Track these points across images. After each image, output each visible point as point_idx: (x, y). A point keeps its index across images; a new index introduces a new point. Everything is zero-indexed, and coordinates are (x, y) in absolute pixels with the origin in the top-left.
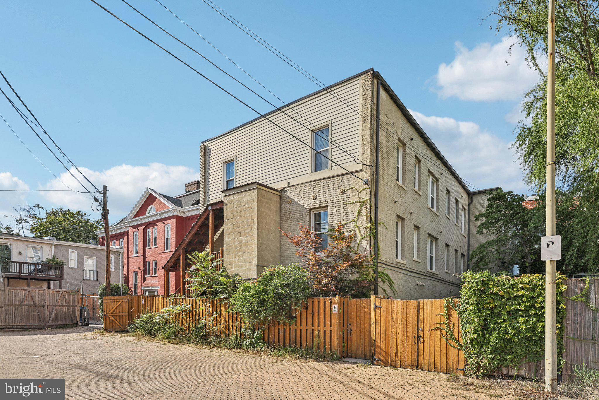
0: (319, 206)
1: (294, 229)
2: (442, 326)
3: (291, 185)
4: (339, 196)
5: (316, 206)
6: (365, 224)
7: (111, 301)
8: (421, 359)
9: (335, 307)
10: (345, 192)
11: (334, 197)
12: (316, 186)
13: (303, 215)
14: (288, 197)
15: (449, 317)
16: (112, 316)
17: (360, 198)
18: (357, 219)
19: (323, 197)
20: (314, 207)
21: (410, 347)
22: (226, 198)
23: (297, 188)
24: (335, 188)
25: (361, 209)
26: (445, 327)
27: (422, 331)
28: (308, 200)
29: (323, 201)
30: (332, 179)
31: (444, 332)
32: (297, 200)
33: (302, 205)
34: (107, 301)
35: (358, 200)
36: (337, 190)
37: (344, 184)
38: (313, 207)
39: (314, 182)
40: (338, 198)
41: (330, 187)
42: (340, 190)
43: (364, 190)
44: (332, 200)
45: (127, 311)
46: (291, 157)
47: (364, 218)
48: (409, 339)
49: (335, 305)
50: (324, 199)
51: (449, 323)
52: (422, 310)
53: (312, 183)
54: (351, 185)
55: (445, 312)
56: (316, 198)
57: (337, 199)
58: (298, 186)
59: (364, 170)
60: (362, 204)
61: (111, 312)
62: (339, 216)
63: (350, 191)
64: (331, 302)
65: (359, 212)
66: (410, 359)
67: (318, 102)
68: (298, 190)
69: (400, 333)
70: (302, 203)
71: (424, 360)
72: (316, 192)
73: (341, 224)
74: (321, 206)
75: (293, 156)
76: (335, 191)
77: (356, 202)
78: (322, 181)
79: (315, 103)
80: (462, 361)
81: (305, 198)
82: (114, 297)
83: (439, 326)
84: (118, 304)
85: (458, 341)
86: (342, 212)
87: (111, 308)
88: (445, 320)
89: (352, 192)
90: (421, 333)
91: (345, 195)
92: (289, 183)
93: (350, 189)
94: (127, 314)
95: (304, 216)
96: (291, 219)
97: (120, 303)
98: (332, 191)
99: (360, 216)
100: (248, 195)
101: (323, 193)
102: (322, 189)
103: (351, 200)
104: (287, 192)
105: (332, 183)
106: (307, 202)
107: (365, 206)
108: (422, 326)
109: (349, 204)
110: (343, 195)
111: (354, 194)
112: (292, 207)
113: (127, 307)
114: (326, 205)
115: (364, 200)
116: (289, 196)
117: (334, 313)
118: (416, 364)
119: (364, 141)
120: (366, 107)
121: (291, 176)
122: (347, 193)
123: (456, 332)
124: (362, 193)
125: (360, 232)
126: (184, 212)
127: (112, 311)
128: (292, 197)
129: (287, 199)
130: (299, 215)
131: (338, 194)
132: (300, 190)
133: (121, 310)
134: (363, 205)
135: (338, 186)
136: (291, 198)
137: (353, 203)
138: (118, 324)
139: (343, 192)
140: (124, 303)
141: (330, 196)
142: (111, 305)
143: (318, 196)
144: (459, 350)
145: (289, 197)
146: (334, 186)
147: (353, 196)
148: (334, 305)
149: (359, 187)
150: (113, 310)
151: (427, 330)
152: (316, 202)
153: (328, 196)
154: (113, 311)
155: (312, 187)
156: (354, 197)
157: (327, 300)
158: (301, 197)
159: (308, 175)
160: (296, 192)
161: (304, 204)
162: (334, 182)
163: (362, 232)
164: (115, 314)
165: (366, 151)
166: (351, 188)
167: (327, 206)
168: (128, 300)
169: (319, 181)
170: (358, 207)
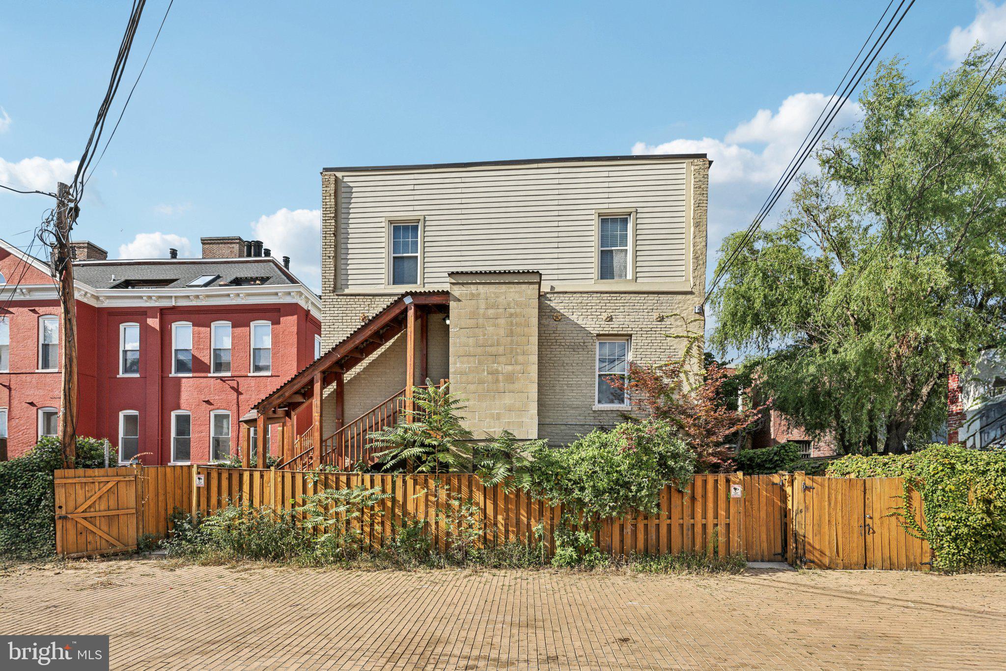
0: (616, 332)
1: (566, 362)
2: (899, 511)
3: (556, 290)
4: (653, 323)
5: (611, 332)
6: (696, 368)
7: (84, 480)
8: (870, 555)
9: (735, 489)
10: (663, 318)
11: (645, 323)
12: (612, 301)
13: (584, 343)
14: (553, 310)
15: (909, 498)
16: (85, 518)
17: (688, 332)
18: (684, 361)
19: (624, 320)
20: (607, 332)
21: (856, 540)
22: (456, 288)
23: (572, 298)
24: (646, 311)
25: (690, 348)
26: (904, 512)
27: (871, 518)
28: (595, 320)
29: (624, 326)
30: (640, 295)
31: (902, 519)
32: (574, 318)
33: (583, 326)
34: (70, 481)
35: (685, 334)
36: (650, 314)
37: (662, 308)
38: (604, 332)
39: (608, 295)
40: (651, 326)
41: (637, 307)
42: (655, 315)
43: (695, 320)
44: (640, 326)
45: (132, 503)
46: (556, 245)
47: (695, 360)
48: (853, 529)
49: (736, 486)
50: (626, 323)
51: (910, 506)
52: (870, 491)
53: (602, 295)
54: (674, 311)
55: (904, 494)
56: (610, 319)
57: (649, 326)
58: (575, 295)
59: (697, 293)
60: (692, 341)
61: (81, 509)
62: (653, 353)
63: (672, 319)
64: (728, 481)
65: (688, 352)
66: (856, 556)
67: (611, 174)
68: (575, 301)
69: (840, 522)
70: (584, 322)
71: (876, 556)
72: (611, 311)
73: (656, 365)
74: (619, 332)
75: (560, 245)
76: (644, 314)
77: (682, 337)
78: (623, 295)
79: (606, 174)
80: (926, 552)
81: (589, 317)
82: (89, 472)
83: (894, 511)
84: (105, 489)
85: (920, 529)
86: (659, 347)
87: (80, 499)
88: (903, 504)
89: (676, 321)
90: (868, 521)
91: (663, 323)
92: (552, 288)
93: (671, 316)
94: (134, 511)
95: (586, 344)
96: (559, 345)
97: (110, 485)
98: (640, 314)
99: (688, 357)
100: (516, 292)
101: (624, 314)
102: (622, 308)
103: (674, 331)
104: (550, 300)
105: (641, 301)
106: (594, 323)
107: (696, 343)
108: (871, 512)
109: (670, 337)
110: (660, 323)
111: (680, 324)
112: (561, 327)
113: (133, 495)
114: (629, 332)
115: (695, 335)
116: (557, 308)
117: (733, 498)
118: (863, 562)
119: (696, 252)
120: (701, 205)
121: (556, 277)
122: (667, 322)
123: (917, 518)
124: (691, 324)
125: (688, 379)
126: (97, 298)
127: (85, 506)
128: (561, 311)
129: (551, 312)
130: (576, 341)
131: (651, 320)
132: (578, 301)
133: (113, 504)
134: (694, 342)
135: (651, 307)
136: (559, 312)
137: (677, 337)
138: (106, 536)
139: (661, 319)
140: (122, 486)
141: (637, 320)
142: (80, 492)
143: (614, 317)
144: (923, 539)
145: (555, 309)
146: (644, 307)
147: (677, 326)
148: (732, 486)
149: (687, 315)
150: (89, 503)
151: (876, 516)
152: (611, 326)
153: (633, 320)
154: (90, 507)
155: (602, 302)
156: (680, 329)
157: (721, 477)
158: (580, 314)
159: (593, 281)
160: (571, 305)
161: (587, 326)
162: (644, 301)
163: (692, 380)
164: (93, 514)
165: (699, 267)
166: (675, 315)
167: (631, 335)
168: (136, 477)
169: (618, 295)
170: (685, 343)
